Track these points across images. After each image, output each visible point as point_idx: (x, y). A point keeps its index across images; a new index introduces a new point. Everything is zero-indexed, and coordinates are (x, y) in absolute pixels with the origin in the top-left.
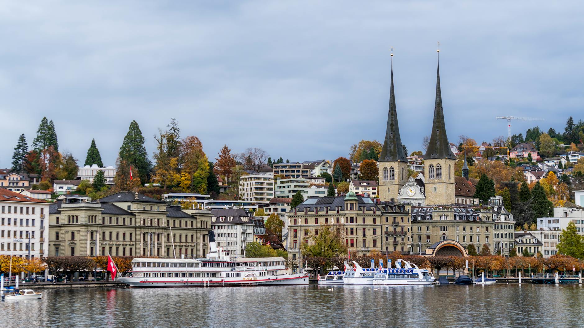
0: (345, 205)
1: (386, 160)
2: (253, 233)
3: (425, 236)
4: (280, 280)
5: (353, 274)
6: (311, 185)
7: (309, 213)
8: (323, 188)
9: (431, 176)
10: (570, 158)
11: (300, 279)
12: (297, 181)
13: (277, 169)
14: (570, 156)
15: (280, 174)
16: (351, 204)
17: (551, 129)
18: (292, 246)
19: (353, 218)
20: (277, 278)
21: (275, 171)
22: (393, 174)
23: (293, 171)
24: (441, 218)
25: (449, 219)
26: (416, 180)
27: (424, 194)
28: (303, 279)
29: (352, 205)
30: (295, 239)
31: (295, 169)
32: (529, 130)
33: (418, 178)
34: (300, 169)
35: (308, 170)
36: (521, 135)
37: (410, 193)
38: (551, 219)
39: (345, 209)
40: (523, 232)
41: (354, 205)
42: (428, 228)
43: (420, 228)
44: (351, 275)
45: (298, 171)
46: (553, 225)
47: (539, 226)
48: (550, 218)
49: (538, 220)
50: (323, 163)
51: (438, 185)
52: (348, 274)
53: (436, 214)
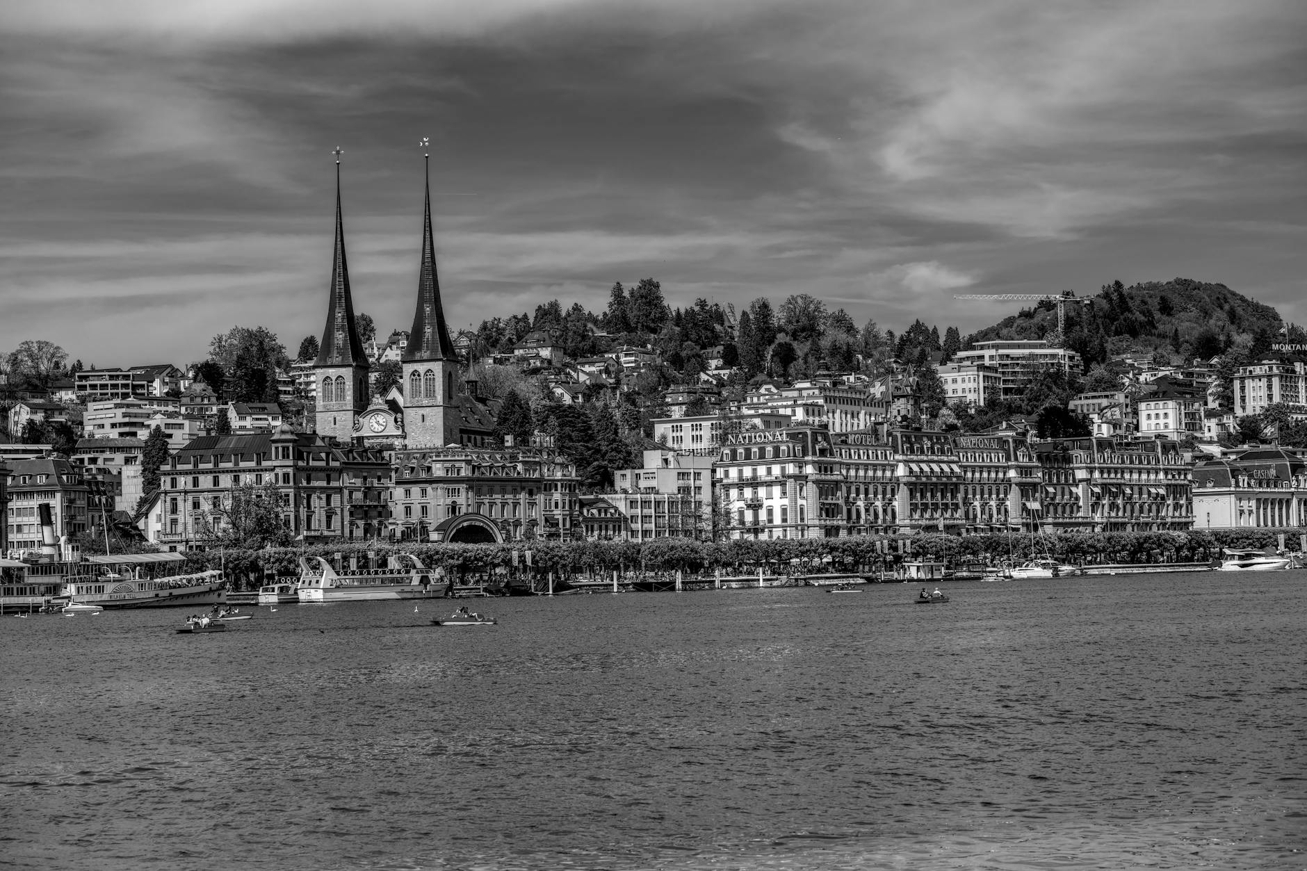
0: (273, 449)
1: (329, 363)
2: (86, 506)
3: (419, 507)
4: (177, 597)
5: (317, 582)
6: (155, 413)
7: (201, 466)
8: (181, 417)
9: (415, 393)
10: (623, 359)
11: (211, 594)
12: (128, 406)
13: (84, 383)
14: (622, 355)
15: (89, 391)
16: (283, 448)
17: (576, 304)
18: (168, 530)
19: (288, 474)
20: (171, 594)
21: (78, 386)
22: (343, 390)
23: (115, 386)
24: (447, 471)
25: (463, 474)
26: (387, 402)
27: (403, 426)
28: (216, 593)
29: (285, 449)
30: (174, 516)
31: (120, 382)
32: (540, 307)
33: (390, 397)
34: (130, 382)
35: (145, 383)
36: (525, 316)
37: (376, 425)
38: (641, 472)
39: (273, 457)
40: (592, 497)
41: (291, 449)
42: (424, 492)
43: (408, 492)
44: (314, 584)
45: (126, 386)
46: (643, 484)
47: (619, 483)
48: (637, 471)
49: (618, 473)
50: (169, 370)
51: (428, 409)
52: (307, 582)
53: (439, 465)
